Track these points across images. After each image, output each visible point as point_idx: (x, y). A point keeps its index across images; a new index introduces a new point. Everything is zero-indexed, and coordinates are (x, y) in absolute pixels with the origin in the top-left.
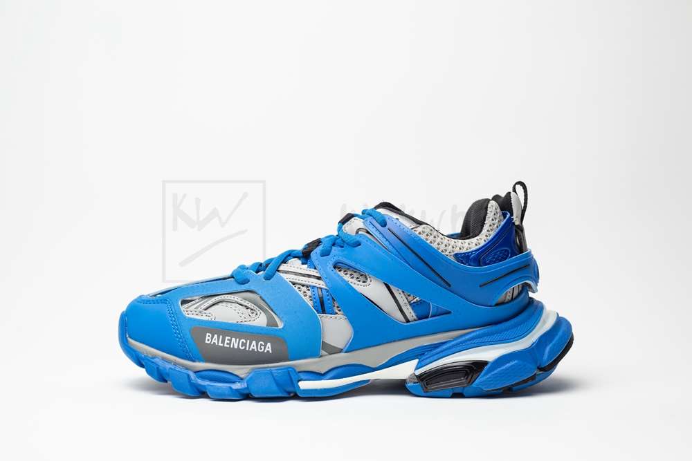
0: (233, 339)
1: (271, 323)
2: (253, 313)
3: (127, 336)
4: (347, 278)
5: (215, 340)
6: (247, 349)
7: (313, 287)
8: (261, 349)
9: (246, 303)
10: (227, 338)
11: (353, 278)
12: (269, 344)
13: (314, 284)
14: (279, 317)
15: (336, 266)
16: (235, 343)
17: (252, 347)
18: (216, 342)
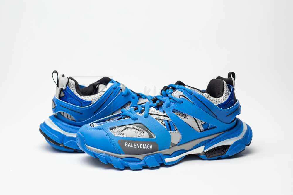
0: (137, 144)
1: (150, 136)
2: (142, 132)
3: (85, 144)
4: (178, 116)
5: (129, 145)
6: (143, 148)
7: (165, 120)
8: (148, 147)
9: (138, 128)
10: (134, 144)
11: (180, 116)
12: (151, 145)
13: (165, 119)
14: (153, 134)
15: (174, 111)
16: (138, 146)
17: (145, 147)
18: (130, 146)
